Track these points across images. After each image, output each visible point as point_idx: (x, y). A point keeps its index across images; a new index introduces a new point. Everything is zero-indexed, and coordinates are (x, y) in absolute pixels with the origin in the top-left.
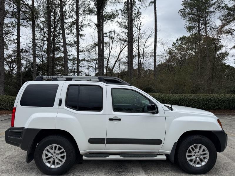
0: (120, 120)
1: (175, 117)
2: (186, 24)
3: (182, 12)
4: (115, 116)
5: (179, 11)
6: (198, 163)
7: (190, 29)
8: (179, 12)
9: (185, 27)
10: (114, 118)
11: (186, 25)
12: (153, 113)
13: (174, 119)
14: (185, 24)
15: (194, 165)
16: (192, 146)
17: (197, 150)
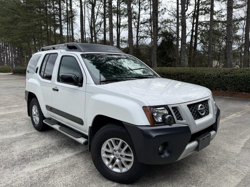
0: (58, 90)
1: (93, 93)
4: (56, 86)
6: (117, 166)
12: (79, 86)
13: (92, 95)
16: (111, 139)
17: (117, 148)
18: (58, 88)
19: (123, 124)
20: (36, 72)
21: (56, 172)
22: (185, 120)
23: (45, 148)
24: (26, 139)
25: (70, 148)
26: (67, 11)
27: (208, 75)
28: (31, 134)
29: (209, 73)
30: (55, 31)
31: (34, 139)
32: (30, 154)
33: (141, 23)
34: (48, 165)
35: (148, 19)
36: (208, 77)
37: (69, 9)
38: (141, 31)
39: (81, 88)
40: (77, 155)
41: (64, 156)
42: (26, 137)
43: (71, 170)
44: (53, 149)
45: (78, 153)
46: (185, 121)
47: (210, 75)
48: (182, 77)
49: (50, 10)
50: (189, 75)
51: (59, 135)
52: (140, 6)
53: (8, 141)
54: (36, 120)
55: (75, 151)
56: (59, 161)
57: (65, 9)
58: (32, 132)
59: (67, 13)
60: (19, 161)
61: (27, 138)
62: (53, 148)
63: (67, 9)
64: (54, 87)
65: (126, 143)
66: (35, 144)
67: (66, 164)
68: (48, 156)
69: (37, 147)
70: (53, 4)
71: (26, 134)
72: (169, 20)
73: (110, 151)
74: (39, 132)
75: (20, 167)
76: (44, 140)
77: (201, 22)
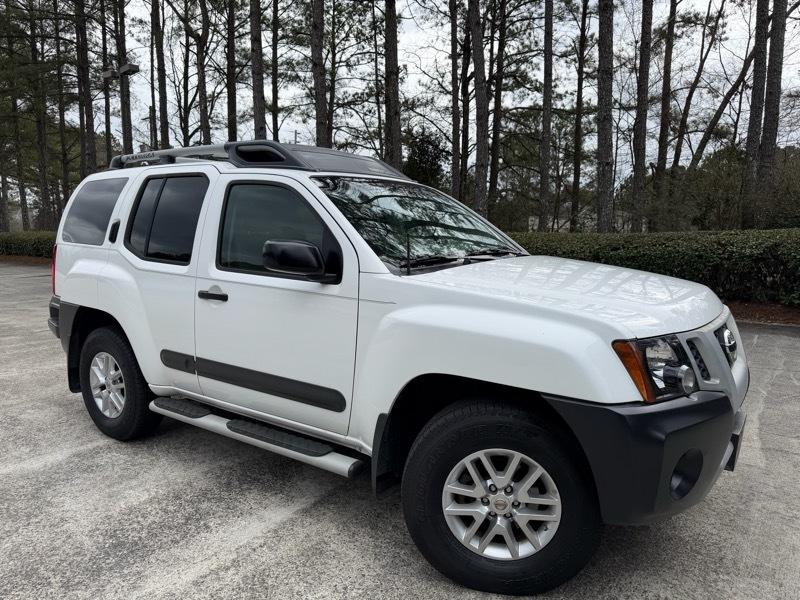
0: (224, 298)
1: (392, 304)
4: (216, 283)
6: (499, 541)
10: (211, 289)
12: (326, 281)
13: (390, 311)
15: (475, 545)
16: (480, 454)
17: (501, 480)
18: (224, 291)
19: (544, 400)
20: (113, 239)
21: (270, 582)
22: (716, 377)
23: (177, 497)
24: (85, 471)
25: (266, 491)
26: (104, 55)
28: (96, 451)
30: (62, 116)
31: (116, 469)
32: (135, 525)
33: (339, 106)
34: (227, 558)
35: (357, 94)
37: (112, 49)
38: (338, 129)
39: (333, 289)
40: (305, 512)
41: (261, 519)
42: (82, 465)
43: (319, 567)
44: (209, 500)
45: (304, 506)
46: (718, 382)
49: (42, 48)
51: (200, 450)
52: (334, 55)
53: (21, 483)
54: (108, 403)
55: (290, 499)
56: (258, 538)
57: (97, 49)
58: (95, 444)
59: (104, 61)
60: (107, 553)
61: (89, 469)
62: (204, 495)
63: (105, 48)
64: (206, 287)
65: (536, 463)
66: (131, 488)
67: (288, 548)
68: (207, 527)
69: (145, 497)
70: (57, 30)
71: (78, 455)
72: (419, 100)
73: (478, 492)
74: (124, 445)
75: (123, 577)
76: (157, 471)
77: (507, 110)
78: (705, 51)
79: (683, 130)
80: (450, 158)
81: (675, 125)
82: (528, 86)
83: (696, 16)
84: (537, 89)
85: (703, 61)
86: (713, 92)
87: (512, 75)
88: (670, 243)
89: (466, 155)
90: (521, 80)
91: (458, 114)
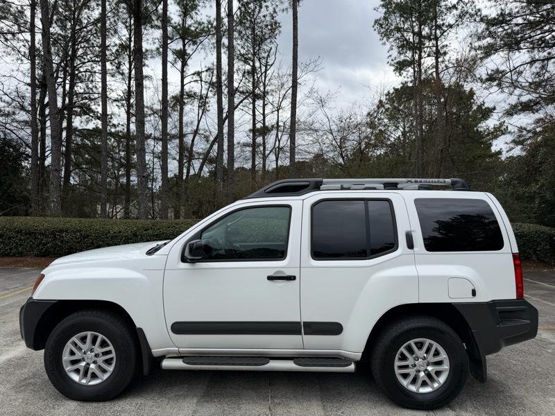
2: (390, 53)
3: (381, 25)
5: (373, 22)
7: (400, 67)
8: (376, 26)
9: (388, 63)
11: (390, 56)
14: (388, 54)
27: (115, 233)
29: (116, 229)
36: (116, 237)
47: (120, 232)
48: (63, 237)
50: (78, 234)
77: (76, 129)
78: (200, 115)
79: (191, 158)
80: (30, 159)
81: (186, 154)
82: (91, 114)
83: (195, 93)
84: (99, 118)
85: (199, 121)
86: (207, 138)
87: (81, 107)
88: (178, 226)
89: (43, 158)
90: (86, 110)
91: (36, 126)
